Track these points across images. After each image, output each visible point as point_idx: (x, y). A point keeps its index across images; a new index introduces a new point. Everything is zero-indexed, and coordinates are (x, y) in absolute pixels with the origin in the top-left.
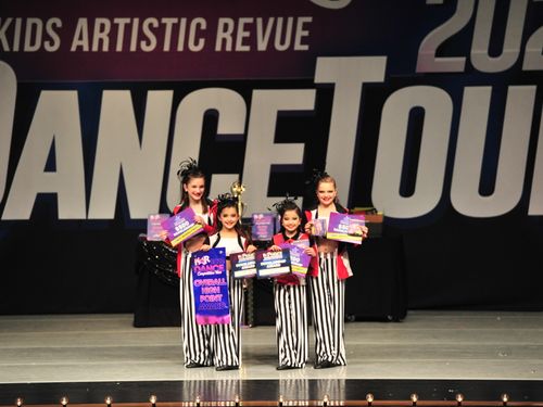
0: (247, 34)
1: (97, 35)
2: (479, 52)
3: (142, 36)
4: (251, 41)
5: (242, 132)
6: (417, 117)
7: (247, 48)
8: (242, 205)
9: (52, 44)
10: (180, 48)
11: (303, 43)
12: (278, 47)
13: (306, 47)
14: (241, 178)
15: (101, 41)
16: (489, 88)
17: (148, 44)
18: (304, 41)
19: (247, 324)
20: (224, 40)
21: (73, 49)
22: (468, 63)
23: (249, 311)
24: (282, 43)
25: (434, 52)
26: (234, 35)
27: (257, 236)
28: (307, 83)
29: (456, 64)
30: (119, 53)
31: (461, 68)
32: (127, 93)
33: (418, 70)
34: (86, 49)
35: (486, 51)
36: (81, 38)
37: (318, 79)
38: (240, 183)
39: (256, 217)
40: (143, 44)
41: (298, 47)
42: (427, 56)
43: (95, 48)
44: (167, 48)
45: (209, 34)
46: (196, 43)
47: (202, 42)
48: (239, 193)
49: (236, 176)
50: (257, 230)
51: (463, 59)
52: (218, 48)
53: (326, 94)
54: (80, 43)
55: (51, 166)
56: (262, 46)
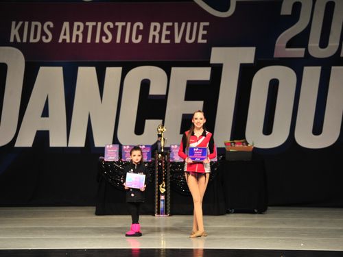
0: (168, 33)
1: (75, 32)
2: (313, 45)
3: (103, 34)
4: (171, 37)
5: (164, 93)
6: (274, 85)
7: (168, 41)
8: (164, 139)
9: (47, 38)
10: (127, 41)
11: (203, 38)
12: (188, 41)
13: (205, 41)
14: (163, 123)
15: (77, 36)
16: (320, 68)
17: (107, 38)
18: (204, 37)
19: (166, 214)
20: (154, 37)
21: (60, 41)
22: (307, 52)
23: (168, 206)
24: (190, 38)
25: (285, 45)
26: (160, 33)
27: (173, 159)
28: (205, 63)
29: (298, 52)
30: (89, 43)
31: (302, 55)
32: (93, 69)
33: (275, 56)
34: (68, 41)
35: (318, 45)
36: (65, 34)
37: (212, 61)
38: (163, 126)
39: (172, 147)
40: (104, 38)
41: (200, 41)
42: (281, 47)
43: (74, 41)
44: (118, 41)
45: (145, 33)
46: (137, 38)
47: (140, 37)
48: (162, 132)
49: (161, 121)
50: (173, 155)
51: (304, 49)
52: (150, 41)
53: (217, 70)
54: (64, 37)
55: (45, 113)
56: (178, 40)
